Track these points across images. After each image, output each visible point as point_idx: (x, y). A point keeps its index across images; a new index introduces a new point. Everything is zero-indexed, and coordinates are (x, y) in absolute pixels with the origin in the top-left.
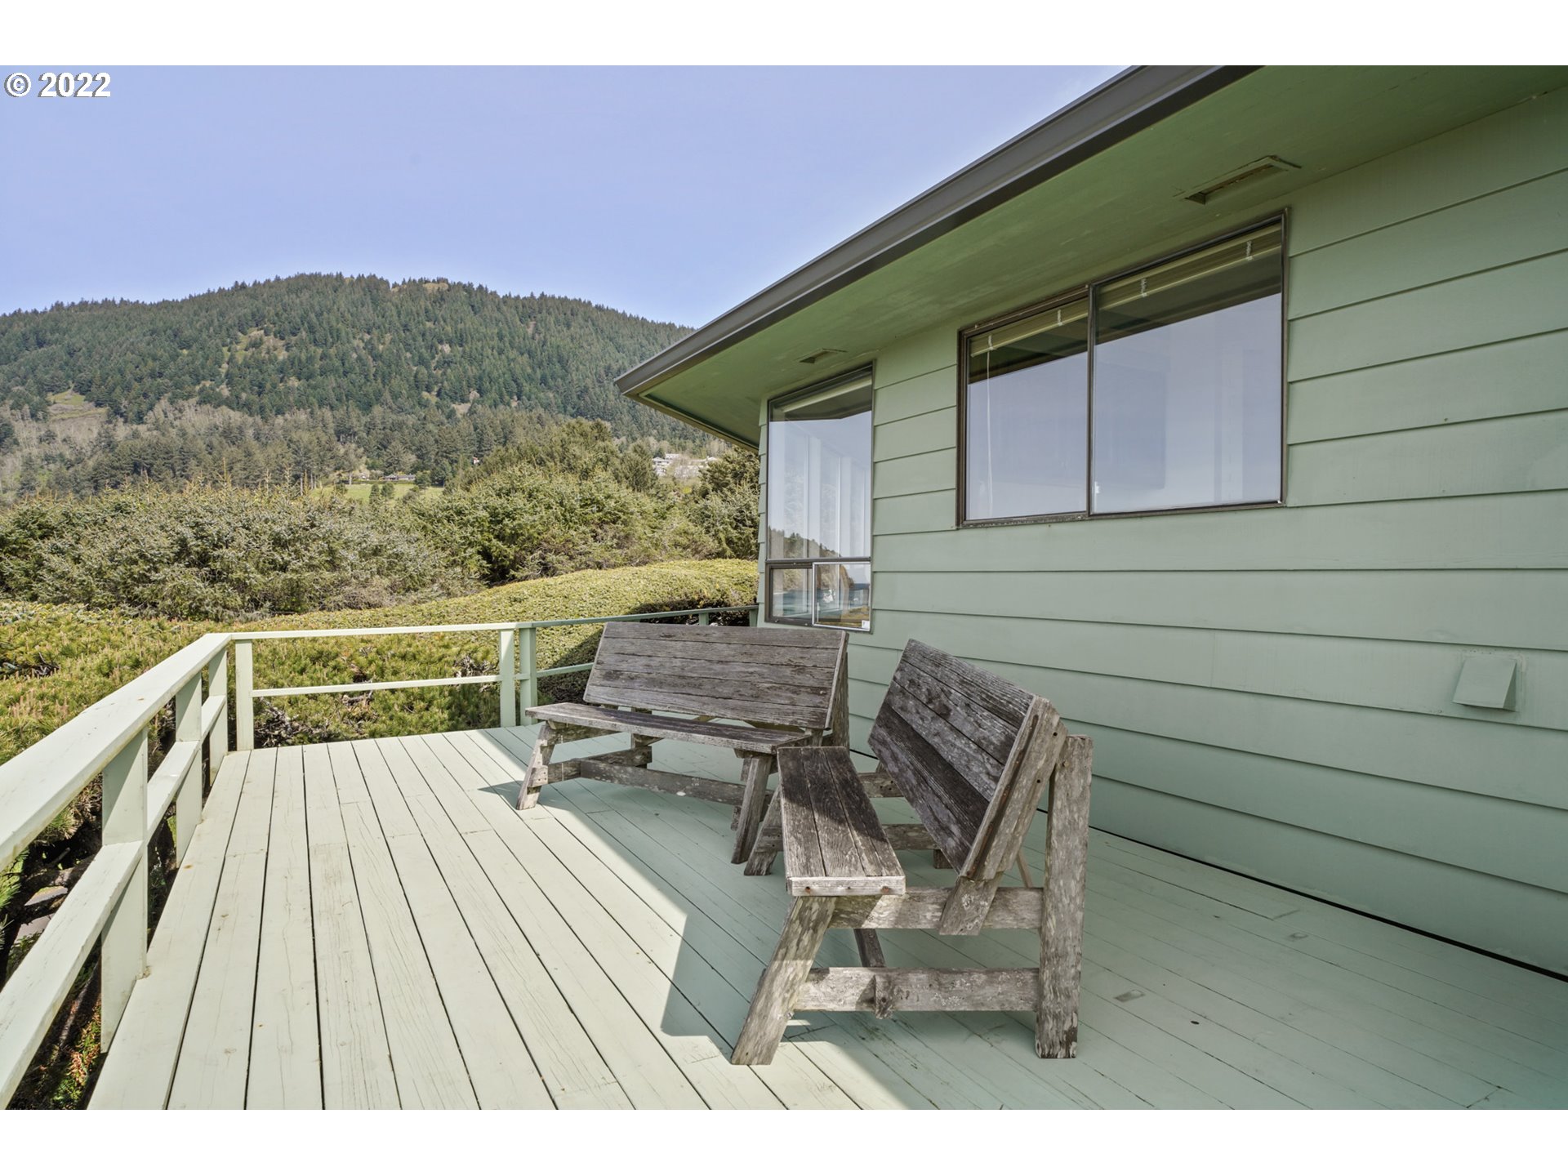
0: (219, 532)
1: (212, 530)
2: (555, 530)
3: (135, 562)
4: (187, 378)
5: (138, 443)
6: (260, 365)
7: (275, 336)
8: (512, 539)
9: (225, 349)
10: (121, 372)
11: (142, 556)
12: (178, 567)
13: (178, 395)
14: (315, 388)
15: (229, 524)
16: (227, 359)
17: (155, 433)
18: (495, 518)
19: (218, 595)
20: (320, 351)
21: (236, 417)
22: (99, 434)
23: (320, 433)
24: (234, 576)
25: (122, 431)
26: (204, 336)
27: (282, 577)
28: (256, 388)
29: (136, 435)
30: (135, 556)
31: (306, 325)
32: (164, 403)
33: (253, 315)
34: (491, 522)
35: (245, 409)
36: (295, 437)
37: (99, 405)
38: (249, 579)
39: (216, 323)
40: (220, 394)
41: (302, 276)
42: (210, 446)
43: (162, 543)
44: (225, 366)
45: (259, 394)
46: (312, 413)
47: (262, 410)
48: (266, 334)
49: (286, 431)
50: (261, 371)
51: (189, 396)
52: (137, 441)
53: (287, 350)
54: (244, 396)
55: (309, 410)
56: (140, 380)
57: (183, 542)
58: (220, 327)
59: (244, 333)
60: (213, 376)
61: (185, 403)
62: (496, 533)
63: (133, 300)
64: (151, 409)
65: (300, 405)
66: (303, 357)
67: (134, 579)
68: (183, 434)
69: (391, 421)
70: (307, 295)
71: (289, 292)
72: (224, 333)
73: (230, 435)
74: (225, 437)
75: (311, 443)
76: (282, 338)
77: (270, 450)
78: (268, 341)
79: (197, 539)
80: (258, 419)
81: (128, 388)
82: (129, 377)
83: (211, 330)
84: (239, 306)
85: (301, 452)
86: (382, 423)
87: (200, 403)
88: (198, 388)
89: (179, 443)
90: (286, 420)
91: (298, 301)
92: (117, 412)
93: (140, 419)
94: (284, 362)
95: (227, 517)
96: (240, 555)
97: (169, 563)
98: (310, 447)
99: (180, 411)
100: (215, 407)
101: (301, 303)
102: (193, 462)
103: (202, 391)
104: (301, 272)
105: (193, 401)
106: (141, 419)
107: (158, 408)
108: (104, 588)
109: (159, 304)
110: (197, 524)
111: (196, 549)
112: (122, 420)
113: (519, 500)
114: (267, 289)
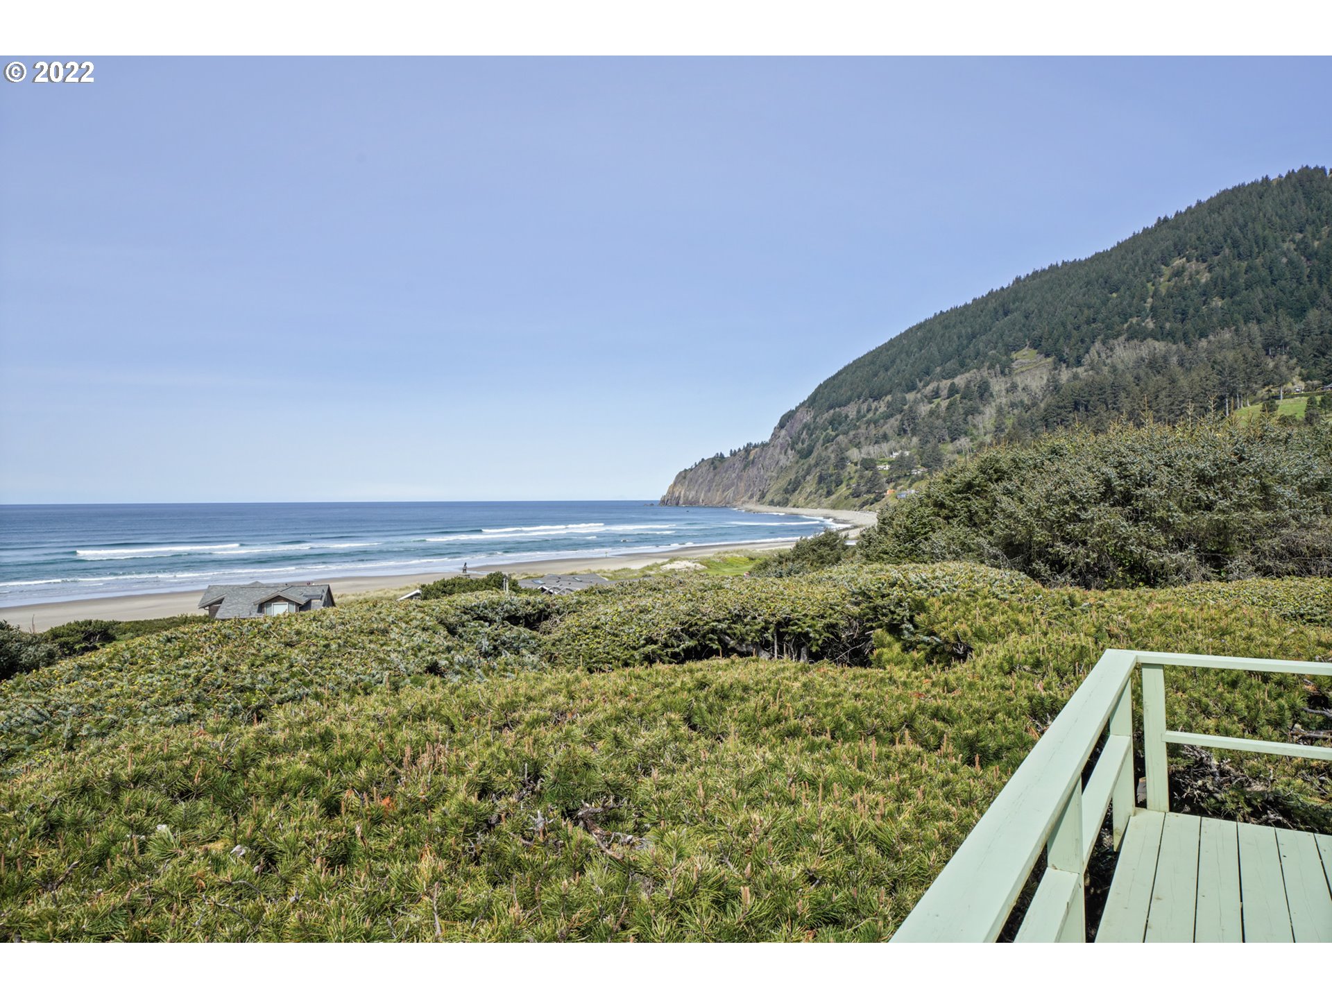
0: (1141, 471)
1: (1135, 470)
3: (1067, 503)
4: (1117, 319)
5: (1078, 384)
6: (1182, 292)
7: (1197, 260)
9: (1149, 285)
10: (1064, 325)
11: (1073, 497)
12: (1104, 506)
13: (1110, 334)
14: (1240, 304)
15: (1151, 462)
16: (1151, 294)
17: (1091, 372)
19: (1141, 533)
20: (1244, 264)
21: (1160, 346)
22: (1048, 380)
23: (1246, 349)
24: (1157, 514)
25: (1065, 375)
26: (1131, 276)
27: (1207, 517)
28: (1179, 316)
29: (1076, 377)
30: (1067, 497)
31: (1229, 241)
32: (1098, 345)
33: (1175, 245)
35: (1169, 338)
36: (1219, 357)
37: (1047, 355)
38: (1171, 517)
39: (1141, 261)
40: (1145, 328)
42: (1138, 378)
43: (1088, 485)
44: (1150, 300)
45: (1183, 320)
46: (1237, 330)
47: (1185, 336)
48: (1188, 261)
49: (1210, 352)
50: (1183, 298)
51: (1116, 337)
52: (1077, 382)
53: (1210, 271)
54: (1168, 325)
55: (1234, 328)
56: (1078, 328)
57: (1108, 482)
58: (1145, 264)
59: (1167, 265)
60: (1139, 313)
61: (1116, 342)
63: (1071, 260)
64: (1087, 352)
65: (1224, 324)
66: (1227, 274)
67: (1066, 518)
68: (1114, 369)
70: (1230, 210)
71: (1211, 212)
72: (1148, 270)
73: (1156, 365)
74: (1151, 368)
75: (1236, 362)
76: (1204, 261)
77: (1194, 374)
78: (1191, 267)
79: (1121, 478)
80: (1182, 345)
81: (1069, 337)
82: (1069, 327)
83: (1137, 269)
84: (1162, 240)
85: (1226, 372)
86: (1319, 327)
87: (1128, 340)
88: (1126, 326)
89: (1111, 379)
90: (1209, 342)
91: (1220, 219)
92: (1061, 360)
93: (1079, 363)
94: (1207, 284)
95: (1150, 455)
96: (1162, 492)
97: (1097, 503)
98: (1236, 366)
99: (1112, 350)
100: (1142, 341)
101: (1224, 220)
102: (1123, 395)
103: (1129, 328)
105: (1122, 338)
106: (1079, 362)
107: (1093, 351)
108: (1042, 527)
109: (1092, 257)
110: (1121, 464)
111: (1119, 488)
112: (1064, 365)
114: (1189, 216)
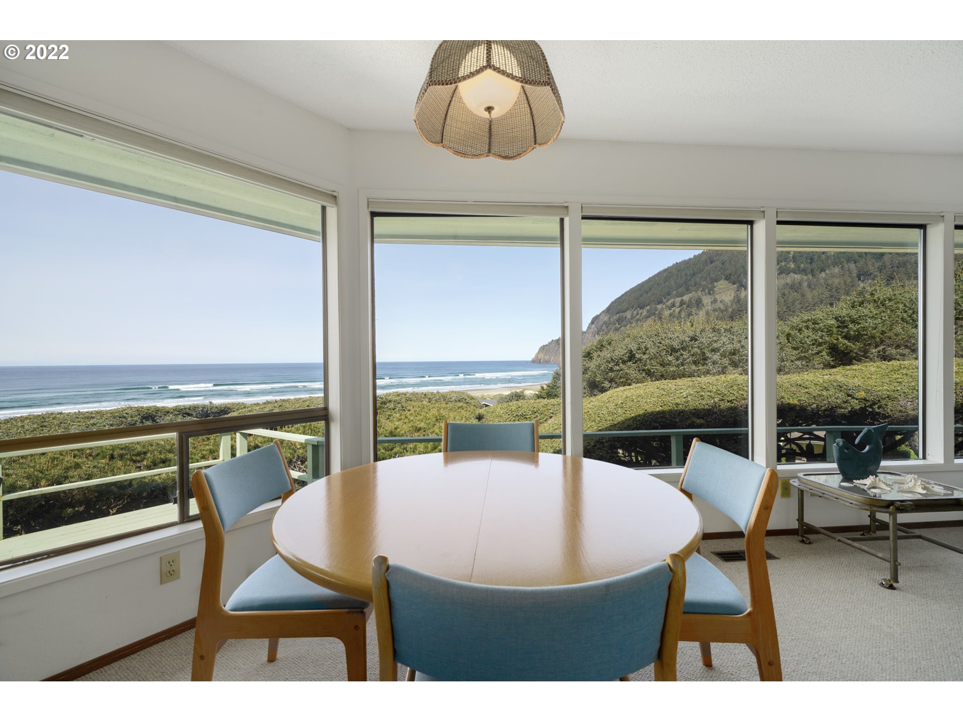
10: (743, 267)
14: (844, 253)
21: (798, 277)
22: (734, 297)
23: (847, 277)
25: (743, 294)
28: (809, 261)
36: (830, 282)
37: (734, 284)
40: (789, 267)
42: (783, 294)
44: (792, 252)
45: (811, 263)
46: (842, 267)
47: (812, 271)
49: (826, 280)
54: (802, 266)
55: (840, 266)
60: (787, 260)
65: (836, 264)
69: (897, 261)
73: (794, 287)
74: (791, 289)
75: (840, 284)
77: (816, 291)
80: (810, 276)
81: (746, 274)
82: (746, 268)
85: (834, 290)
86: (890, 265)
87: (779, 274)
88: (778, 266)
90: (826, 274)
92: (741, 286)
98: (839, 287)
100: (787, 275)
103: (781, 268)
112: (743, 289)
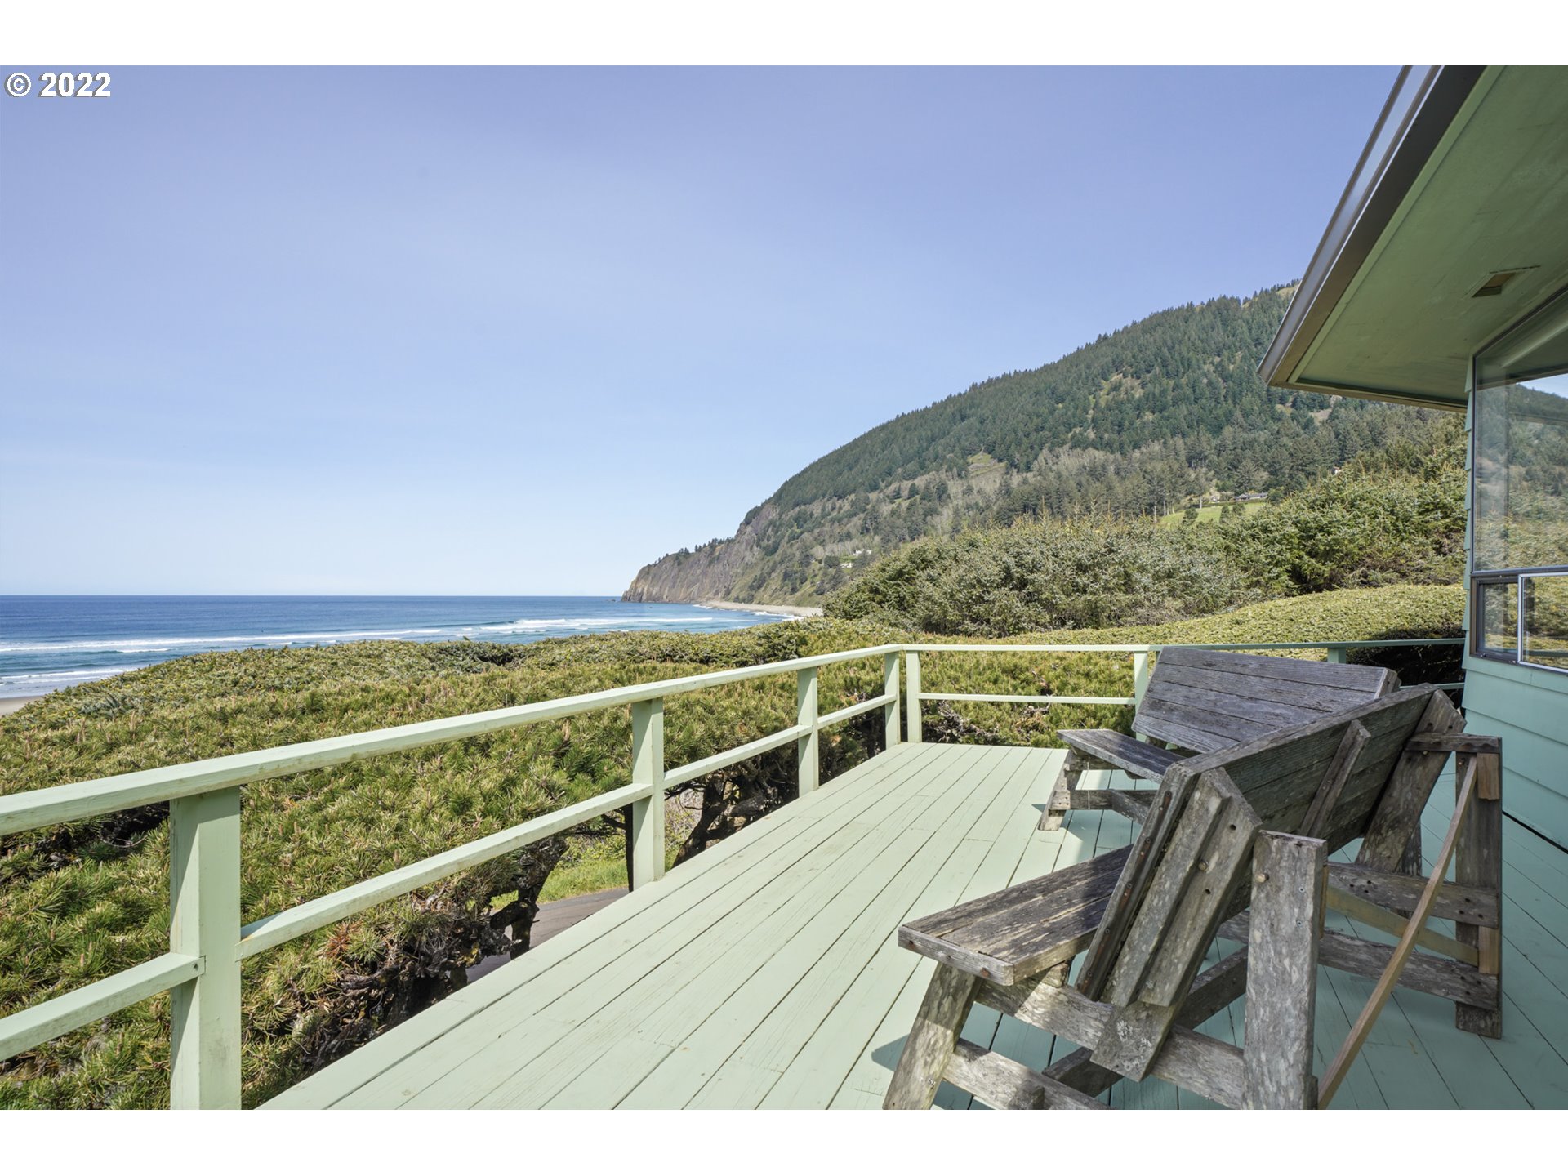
0: (1033, 560)
1: (1029, 559)
2: (1382, 543)
3: (974, 587)
4: (1062, 428)
5: (1027, 488)
6: (1119, 406)
7: (1132, 377)
8: (1327, 555)
9: (1091, 397)
10: (1015, 431)
11: (979, 582)
12: (1005, 590)
13: (1056, 442)
14: (1167, 419)
15: (1042, 553)
16: (1092, 406)
17: (1039, 478)
18: (1307, 532)
19: (1031, 612)
20: (1172, 382)
21: (1100, 455)
22: (1001, 484)
23: (1172, 461)
24: (1044, 596)
25: (1016, 479)
26: (1075, 389)
27: (1083, 599)
28: (1116, 428)
29: (1025, 482)
30: (974, 582)
31: (1159, 360)
32: (1045, 452)
33: (1114, 362)
34: (1302, 537)
35: (1108, 448)
36: (1149, 468)
37: (1000, 460)
38: (1055, 598)
39: (1084, 375)
40: (1087, 437)
41: (1156, 314)
42: (1080, 485)
43: (992, 571)
44: (1091, 412)
45: (1119, 432)
46: (1165, 443)
47: (1121, 446)
48: (1125, 377)
49: (1142, 463)
50: (1120, 411)
51: (1062, 445)
52: (1026, 487)
53: (1143, 388)
54: (1106, 436)
55: (1162, 441)
56: (1027, 435)
57: (1007, 569)
58: (1087, 378)
59: (1106, 380)
60: (1081, 423)
61: (1061, 450)
62: (1307, 549)
63: (1023, 370)
64: (1036, 458)
65: (1154, 437)
66: (1157, 391)
67: (974, 600)
68: (1059, 476)
69: (1241, 440)
70: (1160, 332)
71: (1144, 332)
72: (1090, 383)
73: (1096, 473)
74: (1092, 475)
75: (1163, 472)
76: (1138, 378)
77: (1127, 482)
78: (1126, 382)
79: (1018, 566)
80: (1118, 455)
81: (1019, 444)
82: (1020, 434)
83: (1080, 381)
84: (1102, 356)
85: (1155, 483)
86: (1233, 444)
87: (1071, 448)
88: (1070, 435)
89: (1056, 484)
90: (1142, 453)
91: (1152, 340)
92: (1013, 465)
93: (1028, 469)
94: (1140, 400)
95: (1043, 547)
96: (1048, 578)
97: (998, 587)
98: (1163, 476)
99: (1057, 457)
100: (1084, 450)
101: (1155, 340)
102: (1066, 500)
103: (1073, 437)
104: (1154, 312)
105: (1066, 447)
106: (1029, 467)
107: (1041, 457)
108: (954, 608)
109: (1042, 369)
110: (1019, 554)
111: (1017, 575)
112: (1015, 470)
113: (1337, 512)
114: (1125, 335)
